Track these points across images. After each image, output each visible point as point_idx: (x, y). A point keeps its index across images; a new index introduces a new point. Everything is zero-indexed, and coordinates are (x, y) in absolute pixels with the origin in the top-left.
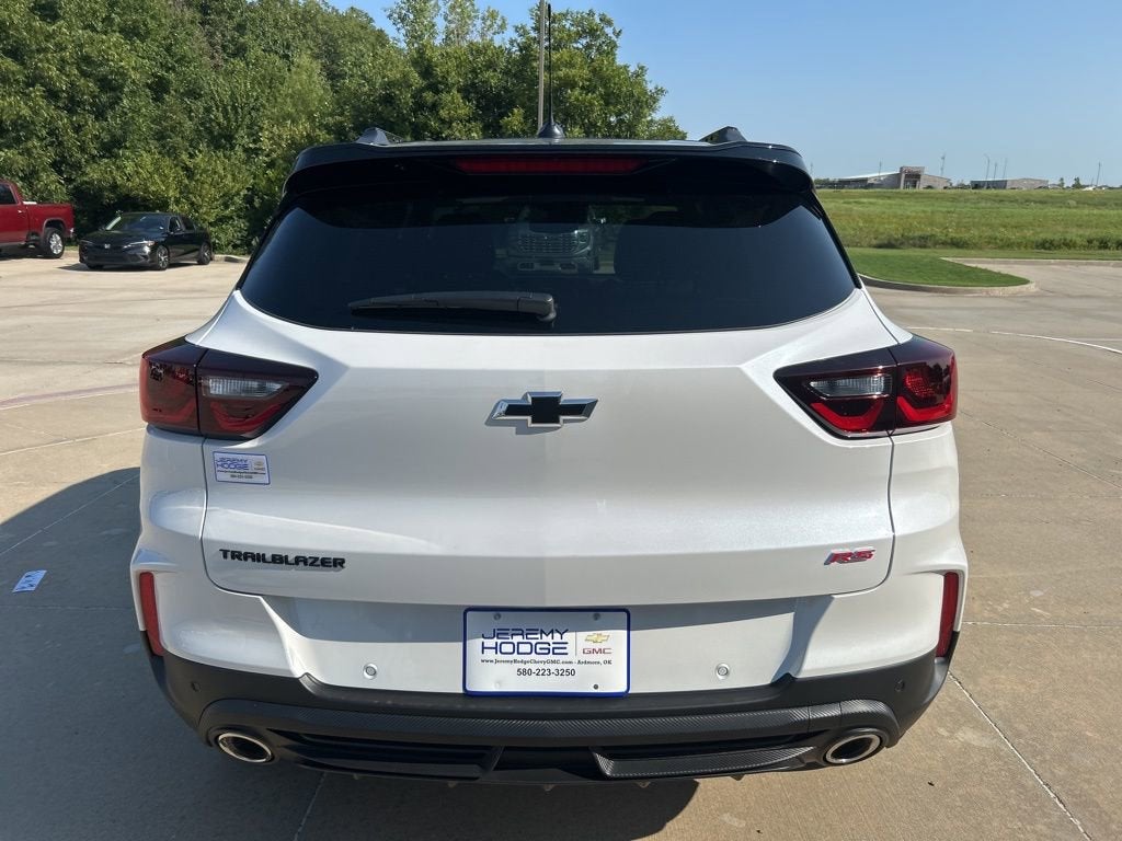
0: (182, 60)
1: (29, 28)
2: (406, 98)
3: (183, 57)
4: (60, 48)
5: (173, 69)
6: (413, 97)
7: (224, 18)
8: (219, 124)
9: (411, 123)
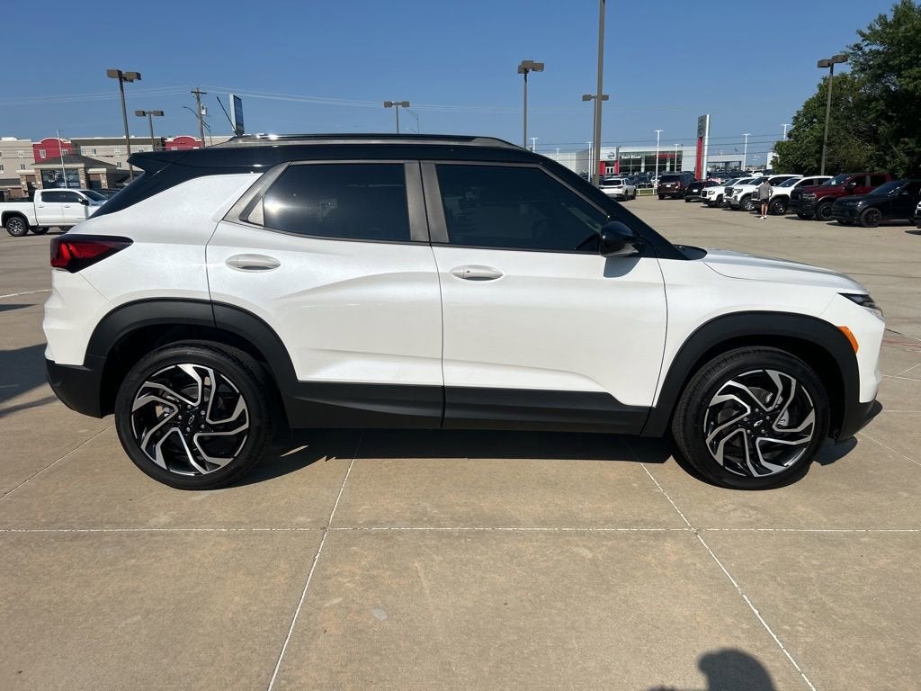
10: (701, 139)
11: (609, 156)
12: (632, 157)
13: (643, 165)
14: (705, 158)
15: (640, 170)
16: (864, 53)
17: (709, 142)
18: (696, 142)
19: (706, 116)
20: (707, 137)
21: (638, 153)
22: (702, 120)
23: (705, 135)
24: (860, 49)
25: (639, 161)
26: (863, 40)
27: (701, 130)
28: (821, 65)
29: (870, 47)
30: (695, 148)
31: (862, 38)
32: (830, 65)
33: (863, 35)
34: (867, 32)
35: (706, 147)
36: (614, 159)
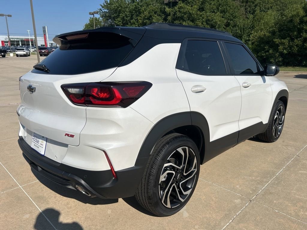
0: (235, 17)
1: (197, 14)
2: (298, 20)
3: (235, 16)
4: (203, 18)
5: (232, 20)
6: (300, 19)
7: (251, 4)
8: (239, 33)
9: (298, 28)
10: (45, 35)
11: (5, 39)
12: (15, 40)
13: (20, 43)
14: (48, 41)
15: (19, 45)
16: (102, 12)
17: (48, 36)
18: (43, 35)
19: (45, 27)
20: (47, 34)
21: (17, 39)
22: (44, 28)
23: (46, 33)
24: (102, 10)
25: (18, 41)
26: (102, 8)
27: (44, 31)
28: (90, 14)
29: (104, 10)
30: (43, 38)
31: (102, 7)
32: (93, 14)
33: (102, 6)
34: (103, 5)
35: (48, 38)
36: (8, 40)
